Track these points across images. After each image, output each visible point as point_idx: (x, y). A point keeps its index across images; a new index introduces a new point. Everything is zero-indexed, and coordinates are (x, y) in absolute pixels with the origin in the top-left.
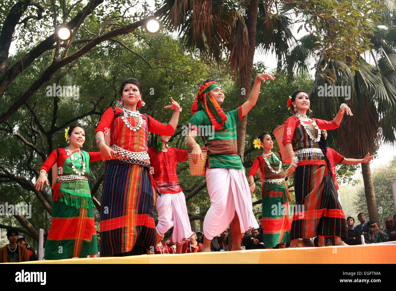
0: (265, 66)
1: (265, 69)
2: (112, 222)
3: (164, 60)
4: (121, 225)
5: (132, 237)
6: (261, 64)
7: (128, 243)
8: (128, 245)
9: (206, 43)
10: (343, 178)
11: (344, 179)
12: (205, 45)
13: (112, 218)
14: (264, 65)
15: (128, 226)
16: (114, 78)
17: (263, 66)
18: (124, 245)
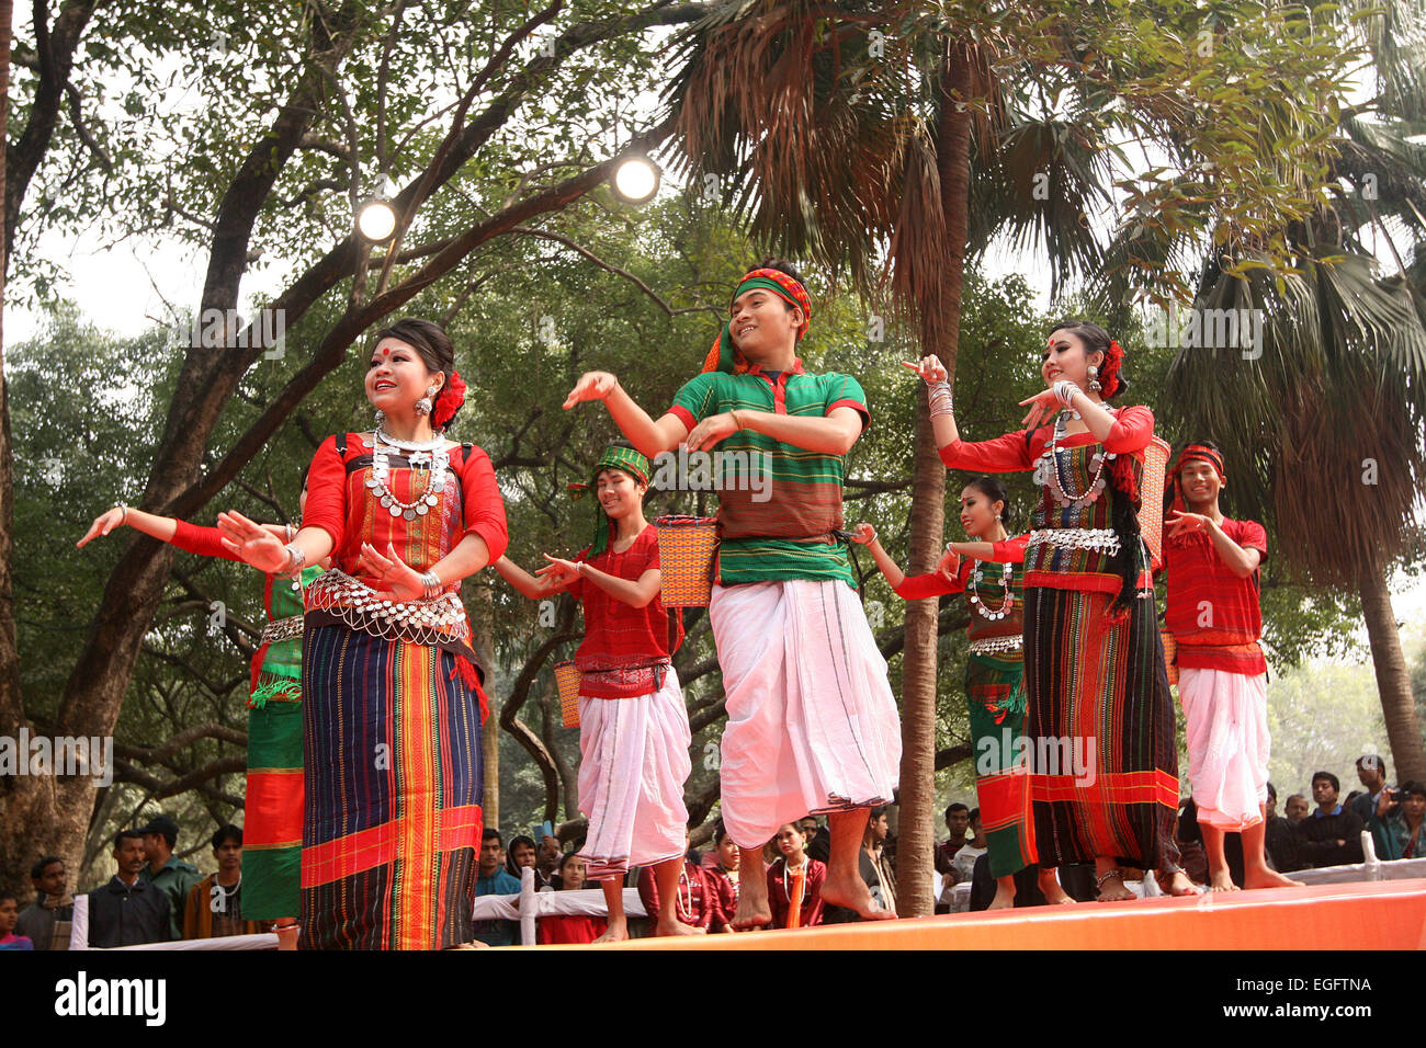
0: (1029, 287)
1: (1028, 297)
2: (350, 848)
3: (708, 288)
4: (385, 854)
5: (424, 896)
6: (1014, 284)
7: (408, 918)
8: (408, 929)
9: (811, 223)
10: (1325, 638)
11: (1327, 642)
12: (809, 229)
13: (350, 831)
14: (1024, 287)
15: (410, 855)
16: (574, 353)
17: (1023, 289)
18: (391, 927)
